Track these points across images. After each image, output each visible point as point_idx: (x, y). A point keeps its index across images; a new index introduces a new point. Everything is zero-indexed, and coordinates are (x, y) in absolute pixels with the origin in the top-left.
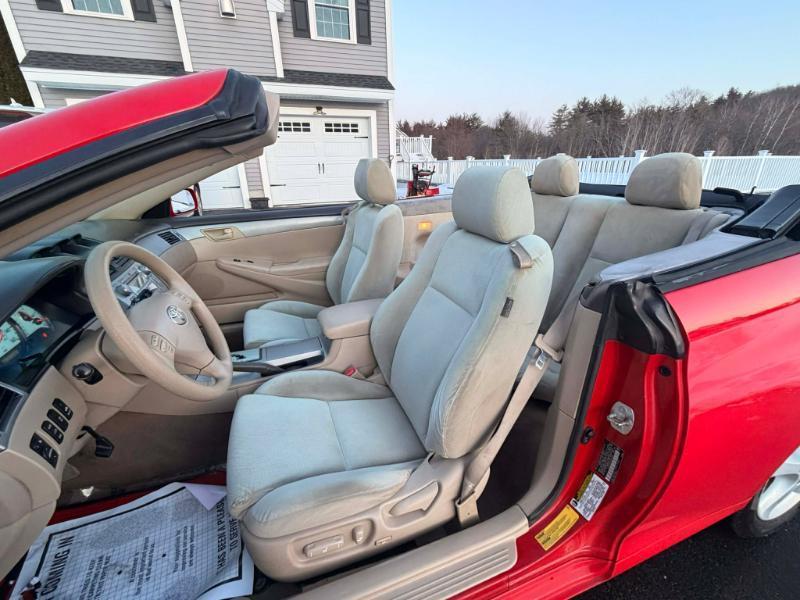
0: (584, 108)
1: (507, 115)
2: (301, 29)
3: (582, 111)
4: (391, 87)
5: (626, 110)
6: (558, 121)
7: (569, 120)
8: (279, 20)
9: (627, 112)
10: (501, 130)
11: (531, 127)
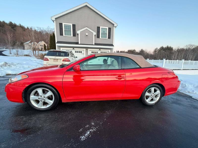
0: (162, 48)
1: (142, 50)
2: (98, 37)
3: (161, 49)
4: (113, 46)
5: (174, 49)
6: (155, 51)
7: (158, 51)
8: (95, 35)
9: (174, 50)
10: (140, 53)
11: (148, 52)
